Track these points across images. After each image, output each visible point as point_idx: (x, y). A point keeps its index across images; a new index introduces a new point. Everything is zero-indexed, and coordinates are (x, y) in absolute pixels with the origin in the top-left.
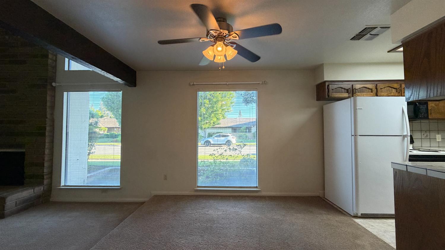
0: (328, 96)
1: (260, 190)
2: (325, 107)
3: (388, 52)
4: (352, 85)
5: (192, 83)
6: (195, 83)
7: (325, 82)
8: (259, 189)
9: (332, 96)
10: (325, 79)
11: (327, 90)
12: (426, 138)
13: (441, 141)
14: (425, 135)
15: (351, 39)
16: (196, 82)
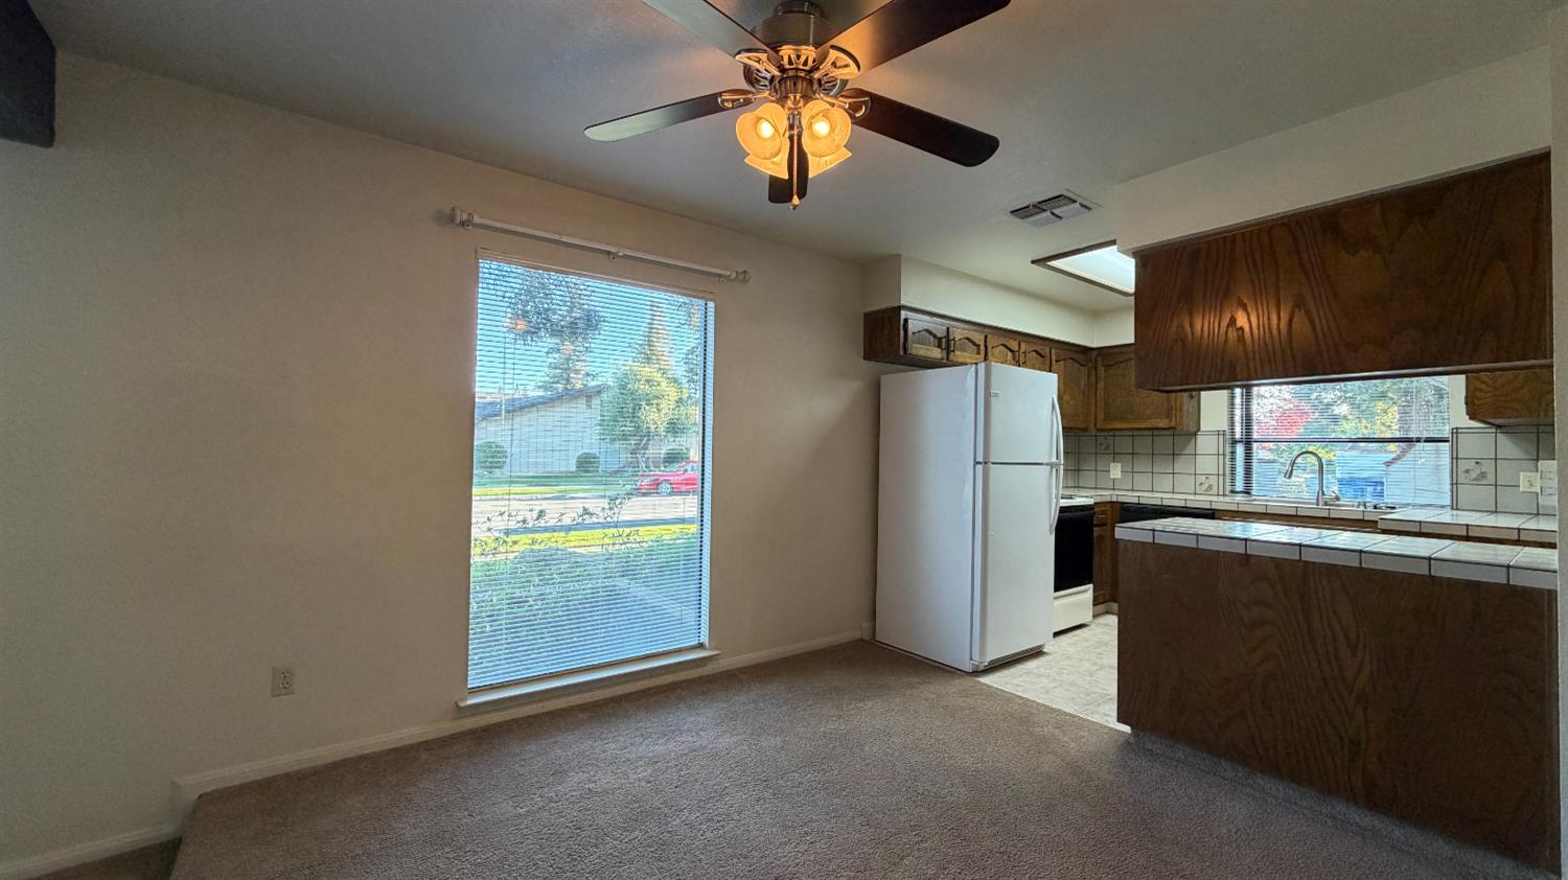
0: (905, 350)
1: (718, 652)
2: (886, 380)
3: (1033, 262)
4: (948, 329)
5: (465, 217)
6: (477, 219)
7: (900, 308)
8: (710, 649)
9: (914, 352)
10: (903, 302)
11: (902, 332)
15: (1012, 212)
16: (481, 217)
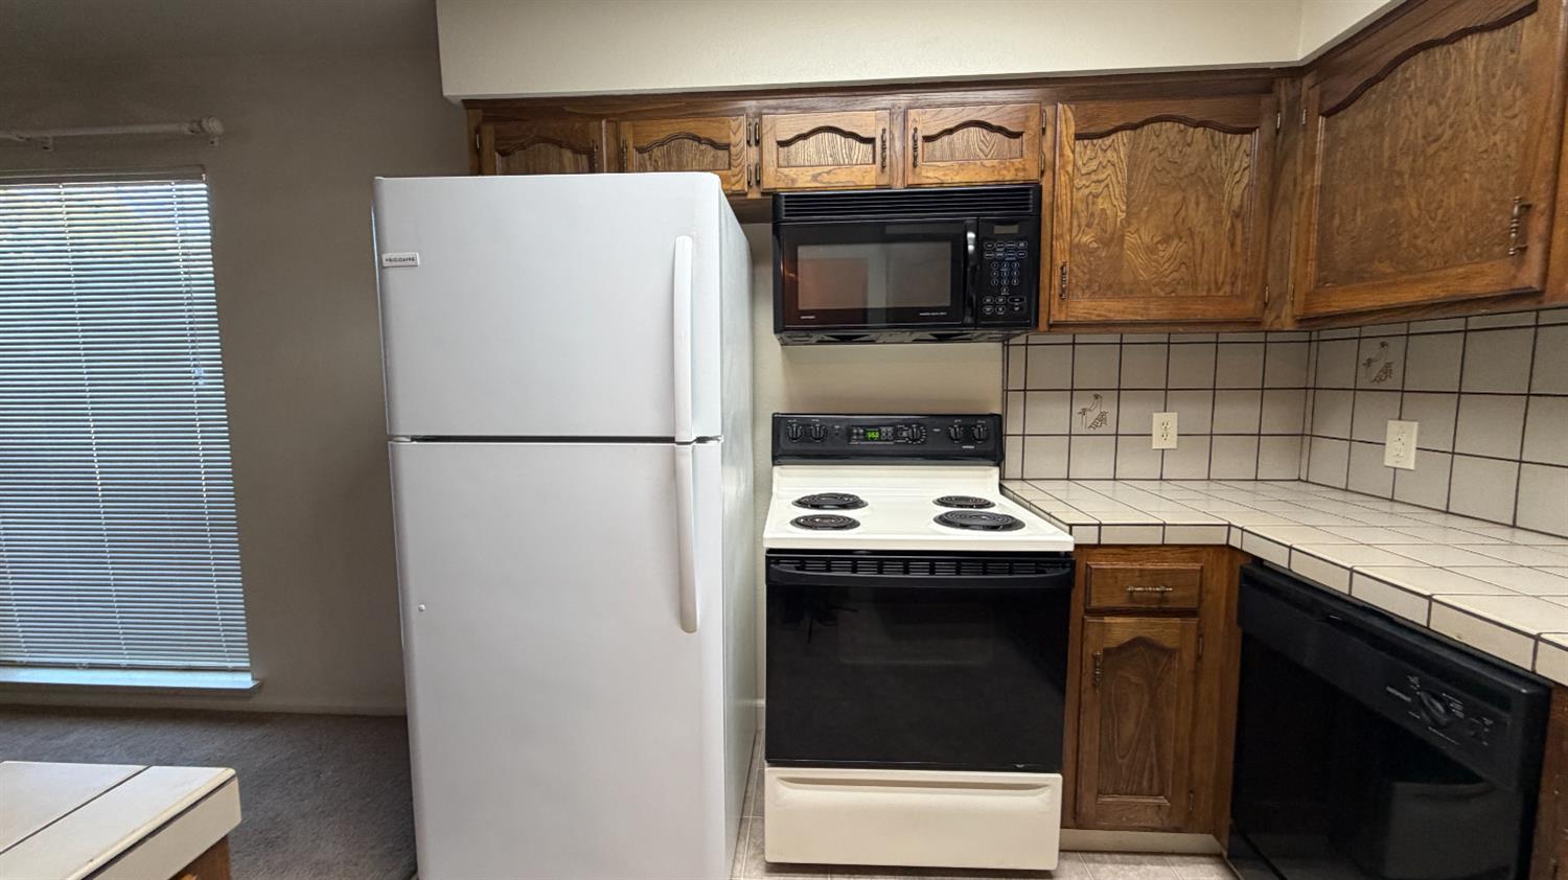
12: (1098, 431)
13: (1174, 446)
14: (1092, 416)
